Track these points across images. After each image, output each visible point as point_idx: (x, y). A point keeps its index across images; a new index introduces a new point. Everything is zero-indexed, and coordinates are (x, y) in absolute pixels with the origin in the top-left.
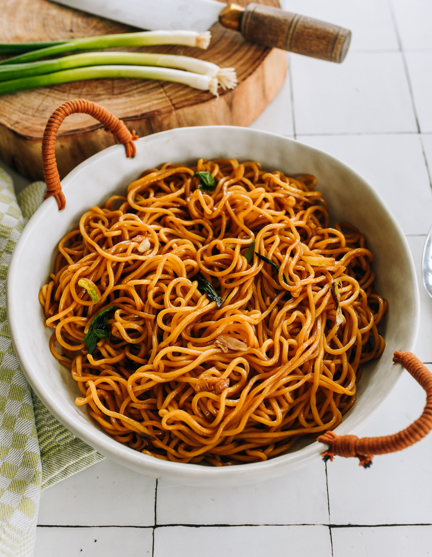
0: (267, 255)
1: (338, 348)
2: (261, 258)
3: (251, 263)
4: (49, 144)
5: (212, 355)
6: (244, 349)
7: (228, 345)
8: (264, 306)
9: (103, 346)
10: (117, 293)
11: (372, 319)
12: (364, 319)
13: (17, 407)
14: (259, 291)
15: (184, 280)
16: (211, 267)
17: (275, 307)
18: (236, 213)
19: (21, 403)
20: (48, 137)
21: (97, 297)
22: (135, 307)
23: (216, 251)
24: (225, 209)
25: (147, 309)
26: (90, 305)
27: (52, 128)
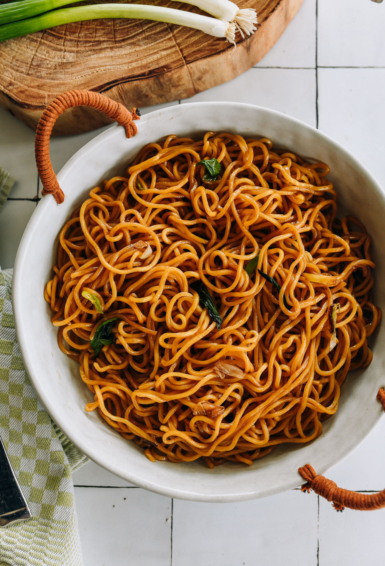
0: (269, 271)
1: (328, 370)
2: (263, 275)
3: (253, 280)
4: (43, 151)
5: (211, 380)
6: (241, 376)
7: (225, 371)
8: (262, 324)
9: (108, 351)
10: (119, 305)
11: (364, 335)
12: (357, 336)
13: (33, 416)
14: (259, 307)
15: (186, 294)
16: (212, 280)
17: (273, 325)
18: (242, 217)
19: (37, 412)
20: (40, 143)
21: (101, 308)
22: (137, 322)
23: (218, 262)
24: (230, 211)
25: (149, 324)
26: (94, 314)
27: (44, 132)
